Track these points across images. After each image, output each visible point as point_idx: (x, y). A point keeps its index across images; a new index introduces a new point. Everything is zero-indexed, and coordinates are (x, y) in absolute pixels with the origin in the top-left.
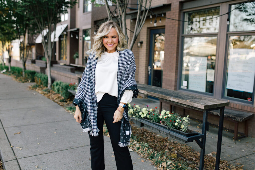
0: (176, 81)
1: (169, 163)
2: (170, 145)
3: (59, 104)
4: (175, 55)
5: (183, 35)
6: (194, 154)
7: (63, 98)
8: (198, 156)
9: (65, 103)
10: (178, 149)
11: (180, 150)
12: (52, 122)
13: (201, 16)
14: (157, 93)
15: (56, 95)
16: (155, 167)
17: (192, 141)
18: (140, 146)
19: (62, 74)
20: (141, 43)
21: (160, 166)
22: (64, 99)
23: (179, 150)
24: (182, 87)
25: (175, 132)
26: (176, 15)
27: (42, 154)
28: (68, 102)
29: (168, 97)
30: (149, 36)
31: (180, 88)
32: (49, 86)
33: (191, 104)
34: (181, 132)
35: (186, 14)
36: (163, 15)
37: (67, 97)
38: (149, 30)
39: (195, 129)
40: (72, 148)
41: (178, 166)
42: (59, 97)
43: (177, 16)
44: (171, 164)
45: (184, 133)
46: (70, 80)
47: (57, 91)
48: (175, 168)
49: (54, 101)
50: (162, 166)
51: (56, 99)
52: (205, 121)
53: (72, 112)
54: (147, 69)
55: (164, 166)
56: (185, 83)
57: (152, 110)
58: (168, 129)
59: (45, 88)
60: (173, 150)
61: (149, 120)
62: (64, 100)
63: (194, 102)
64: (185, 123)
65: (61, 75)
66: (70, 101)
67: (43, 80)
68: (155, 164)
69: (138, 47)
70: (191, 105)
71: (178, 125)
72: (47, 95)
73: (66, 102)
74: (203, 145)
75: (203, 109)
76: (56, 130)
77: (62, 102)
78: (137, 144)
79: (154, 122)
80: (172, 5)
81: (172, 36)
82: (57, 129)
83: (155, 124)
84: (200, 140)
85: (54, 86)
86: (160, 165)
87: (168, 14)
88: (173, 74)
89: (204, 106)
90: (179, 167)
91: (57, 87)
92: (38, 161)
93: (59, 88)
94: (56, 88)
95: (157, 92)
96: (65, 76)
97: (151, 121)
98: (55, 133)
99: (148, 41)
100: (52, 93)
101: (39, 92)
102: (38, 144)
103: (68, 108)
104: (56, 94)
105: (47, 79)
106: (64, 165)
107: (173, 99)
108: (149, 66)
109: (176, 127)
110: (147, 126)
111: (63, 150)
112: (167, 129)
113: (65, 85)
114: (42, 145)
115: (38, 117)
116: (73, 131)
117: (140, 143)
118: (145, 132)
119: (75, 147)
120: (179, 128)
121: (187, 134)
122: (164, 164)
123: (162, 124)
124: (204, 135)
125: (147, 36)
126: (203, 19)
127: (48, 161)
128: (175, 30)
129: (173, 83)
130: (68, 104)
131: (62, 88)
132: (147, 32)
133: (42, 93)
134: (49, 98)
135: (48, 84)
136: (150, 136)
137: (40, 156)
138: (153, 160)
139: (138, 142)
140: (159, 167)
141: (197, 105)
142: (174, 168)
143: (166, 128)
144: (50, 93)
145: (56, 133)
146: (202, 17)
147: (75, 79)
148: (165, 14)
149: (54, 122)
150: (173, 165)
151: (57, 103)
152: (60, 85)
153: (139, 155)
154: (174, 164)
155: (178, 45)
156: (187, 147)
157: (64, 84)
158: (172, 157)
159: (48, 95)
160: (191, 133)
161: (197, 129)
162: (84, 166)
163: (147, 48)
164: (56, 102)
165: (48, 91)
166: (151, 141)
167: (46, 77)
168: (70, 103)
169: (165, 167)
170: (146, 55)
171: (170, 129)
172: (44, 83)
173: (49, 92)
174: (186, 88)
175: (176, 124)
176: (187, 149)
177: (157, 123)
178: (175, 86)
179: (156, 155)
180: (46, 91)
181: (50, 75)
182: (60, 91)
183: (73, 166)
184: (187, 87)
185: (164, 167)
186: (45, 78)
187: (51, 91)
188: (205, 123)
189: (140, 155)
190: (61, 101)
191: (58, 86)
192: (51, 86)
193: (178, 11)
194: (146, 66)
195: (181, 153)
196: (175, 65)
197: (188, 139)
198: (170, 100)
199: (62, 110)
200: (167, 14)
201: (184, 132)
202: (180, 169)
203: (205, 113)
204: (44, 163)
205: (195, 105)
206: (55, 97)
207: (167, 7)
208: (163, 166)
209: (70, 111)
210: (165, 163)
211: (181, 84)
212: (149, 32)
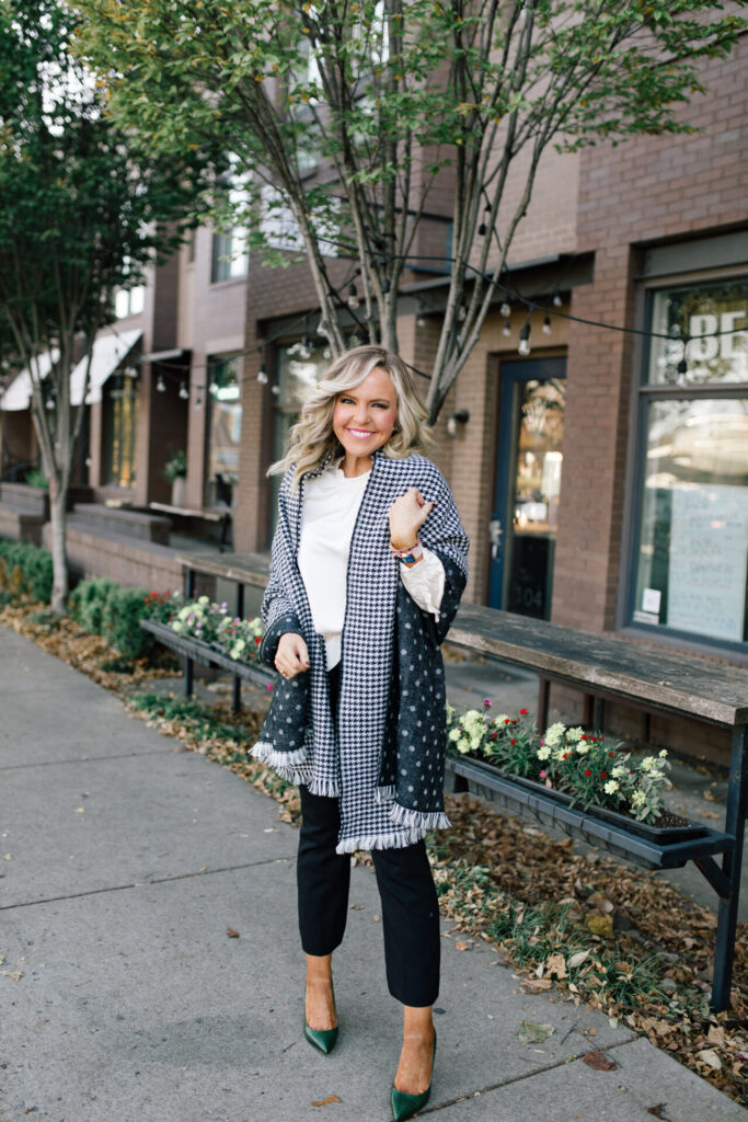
0: (611, 591)
1: (578, 958)
2: (582, 874)
3: (99, 681)
4: (610, 474)
5: (645, 389)
6: (689, 918)
7: (115, 652)
8: (706, 928)
9: (125, 679)
10: (620, 895)
11: (625, 899)
12: (69, 761)
13: (724, 306)
14: (529, 646)
15: (86, 641)
16: (514, 977)
17: (682, 864)
18: (449, 877)
19: (114, 547)
20: (462, 419)
21: (539, 972)
22: (122, 659)
23: (622, 899)
24: (639, 617)
25: (607, 820)
26: (614, 301)
27: (24, 902)
28: (140, 673)
29: (576, 664)
30: (494, 389)
31: (629, 621)
32: (56, 599)
33: (676, 699)
34: (632, 821)
35: (657, 298)
36: (557, 301)
37: (133, 649)
38: (496, 362)
39: (695, 806)
40: (152, 880)
41: (618, 975)
42: (98, 652)
43: (621, 305)
44: (588, 962)
45: (644, 826)
46: (150, 574)
47: (90, 621)
48: (605, 982)
49: (76, 665)
50: (545, 970)
51: (85, 658)
52: (739, 777)
53: (154, 718)
54: (484, 531)
55: (554, 970)
56: (651, 600)
57: (507, 721)
58: (574, 807)
59: (40, 610)
60: (598, 899)
61: (491, 764)
62: (122, 665)
63: (691, 693)
64: (651, 782)
65: (108, 552)
66: (146, 667)
67: (32, 574)
68: (517, 959)
69: (448, 437)
70: (676, 705)
71: (620, 790)
72: (47, 641)
73: (130, 671)
74: (731, 882)
75: (732, 722)
76: (85, 796)
77: (113, 674)
78: (438, 869)
79: (515, 777)
80: (598, 256)
81: (599, 391)
82: (87, 793)
83: (516, 782)
84: (718, 858)
85: (78, 599)
86: (536, 967)
87: (579, 294)
88: (602, 559)
89: (734, 710)
90: (621, 978)
91: (93, 606)
92: (7, 934)
93: (98, 610)
94: (87, 610)
95: (530, 643)
96: (129, 560)
97: (502, 770)
98: (81, 810)
99: (493, 410)
100: (70, 632)
101: (11, 627)
102: (8, 857)
103: (137, 699)
104: (83, 635)
105: (51, 570)
106: (119, 957)
107: (601, 675)
108: (493, 519)
109: (610, 801)
110: (484, 792)
111: (116, 889)
112: (570, 807)
113: (125, 600)
114: (23, 862)
115: (7, 736)
116: (160, 805)
117: (448, 866)
118: (473, 812)
119: (165, 877)
120: (625, 806)
121: (657, 831)
122: (557, 964)
123: (549, 783)
124: (733, 837)
125: (487, 391)
126: (735, 320)
127: (49, 934)
128: (610, 365)
129: (601, 599)
130: (138, 683)
131: (114, 611)
132: (488, 374)
133: (26, 629)
134: (57, 654)
135: (54, 591)
136: (493, 834)
137: (14, 913)
138: (507, 941)
139: (440, 860)
140: (535, 977)
141: (706, 705)
142: (602, 981)
143: (568, 803)
144: (62, 633)
145: (85, 810)
146: (729, 310)
147: (171, 573)
148: (566, 297)
149: (78, 761)
150: (595, 968)
151: (91, 674)
152: (104, 599)
153: (448, 920)
154: (599, 965)
155: (622, 433)
156: (658, 886)
157: (122, 593)
158: (592, 929)
159: (54, 638)
160: (678, 828)
161: (705, 803)
162: (205, 964)
163: (485, 440)
164: (85, 672)
165: (53, 621)
166: (501, 853)
167: (44, 561)
168: (144, 677)
169: (562, 974)
170: (483, 472)
171: (586, 808)
172: (37, 585)
173: (57, 626)
174: (654, 620)
175: (610, 788)
176: (657, 893)
177: (528, 777)
178: (609, 611)
179: (519, 919)
180: (43, 620)
181: (65, 551)
182: (105, 624)
183: (155, 963)
184: (663, 615)
185: (554, 977)
186: (39, 566)
187: (64, 622)
188: (739, 785)
189: (451, 917)
190: (107, 668)
191: (96, 599)
192: (65, 600)
193: (623, 283)
194: (480, 521)
195: (631, 914)
196: (607, 520)
197: (661, 853)
198: (587, 678)
199: (112, 706)
200: (575, 296)
201: (645, 821)
202: (629, 985)
203: (742, 741)
204: (29, 944)
205: (694, 705)
206: (82, 648)
207: (577, 265)
208: (549, 973)
209: (144, 714)
210: (560, 957)
211: (632, 602)
212: (495, 374)
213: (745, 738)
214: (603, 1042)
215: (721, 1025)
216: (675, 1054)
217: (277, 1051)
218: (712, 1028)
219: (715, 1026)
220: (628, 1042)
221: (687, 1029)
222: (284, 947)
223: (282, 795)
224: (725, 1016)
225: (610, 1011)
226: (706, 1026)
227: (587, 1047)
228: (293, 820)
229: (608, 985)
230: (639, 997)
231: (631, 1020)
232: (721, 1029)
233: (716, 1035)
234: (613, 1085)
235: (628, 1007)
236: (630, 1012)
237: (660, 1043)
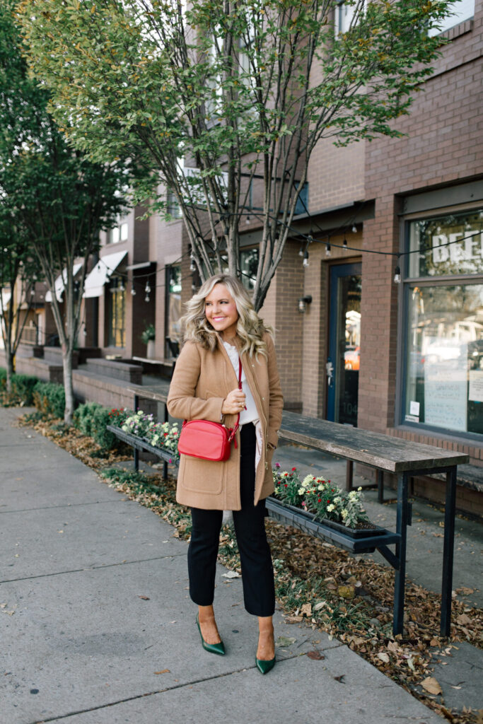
0: (391, 403)
1: (319, 605)
3: (86, 463)
4: (387, 332)
5: (407, 280)
7: (99, 446)
8: (415, 596)
9: (103, 461)
10: (368, 578)
11: (371, 581)
12: (60, 507)
13: (451, 229)
14: (301, 433)
15: (83, 440)
16: (283, 615)
19: (100, 384)
20: (308, 301)
21: (297, 613)
22: (102, 450)
23: (369, 581)
24: (408, 418)
25: (332, 527)
26: (387, 229)
27: (21, 578)
28: (112, 458)
29: (322, 441)
30: (326, 282)
32: (67, 415)
33: (368, 459)
34: (342, 526)
35: (412, 225)
36: (354, 230)
37: (108, 444)
38: (327, 266)
40: (93, 567)
41: (340, 614)
42: (89, 446)
43: (391, 231)
44: (324, 607)
45: (349, 529)
46: (120, 399)
47: (85, 428)
48: (331, 618)
49: (74, 454)
50: (300, 612)
51: (80, 450)
52: (401, 501)
53: (113, 482)
54: (322, 369)
55: (305, 612)
56: (414, 408)
57: (286, 475)
58: (315, 520)
59: (58, 422)
60: (352, 580)
61: (278, 498)
62: (102, 454)
63: (375, 455)
64: (352, 505)
65: (97, 387)
66: (116, 454)
67: (53, 401)
68: (287, 607)
69: (301, 312)
70: (368, 462)
71: (336, 509)
72: (60, 440)
73: (106, 457)
75: (394, 470)
76: (65, 525)
77: (96, 459)
79: (288, 505)
80: (377, 202)
81: (379, 282)
82: (67, 523)
83: (289, 508)
85: (78, 415)
86: (296, 610)
87: (367, 224)
88: (385, 384)
89: (395, 463)
90: (341, 616)
91: (86, 419)
92: (10, 593)
93: (89, 421)
94: (83, 421)
95: (303, 431)
96: (108, 391)
97: (282, 502)
98: (62, 532)
99: (326, 294)
100: (75, 435)
101: (41, 432)
102: (17, 556)
103: (105, 472)
104: (83, 436)
105: (64, 399)
106: (67, 605)
107: (333, 447)
108: (328, 361)
109: (332, 515)
110: (276, 516)
111: (73, 571)
112: (313, 521)
113: (103, 415)
114: (25, 558)
115: (27, 493)
116: (106, 529)
119: (101, 565)
120: (340, 519)
121: (355, 531)
122: (307, 609)
123: (306, 508)
124: (400, 535)
125: (322, 283)
126: (457, 237)
127: (32, 593)
128: (385, 267)
130: (110, 464)
131: (97, 421)
132: (322, 273)
133: (48, 434)
134: (64, 448)
135: (66, 411)
137: (15, 583)
138: (283, 597)
140: (294, 615)
141: (382, 461)
142: (329, 617)
143: (312, 518)
144: (70, 435)
145: (64, 532)
146: (453, 232)
147: (131, 398)
148: (360, 227)
149: (64, 506)
150: (328, 611)
151: (82, 459)
152: (92, 415)
154: (330, 609)
155: (394, 308)
157: (101, 411)
158: (341, 594)
159: (64, 438)
160: (365, 530)
162: (113, 608)
163: (321, 313)
164: (79, 458)
165: (64, 429)
167: (60, 393)
168: (115, 460)
169: (309, 614)
170: (321, 333)
171: (321, 521)
172: (57, 407)
173: (67, 431)
174: (417, 420)
175: (330, 508)
177: (296, 506)
178: (390, 415)
179: (293, 586)
180: (59, 428)
181: (72, 387)
182: (92, 430)
183: (86, 607)
184: (422, 416)
185: (305, 615)
186: (57, 396)
187: (71, 429)
188: (401, 506)
190: (92, 456)
191: (88, 415)
192: (72, 416)
193: (391, 218)
194: (320, 363)
195: (372, 589)
196: (387, 360)
197: (353, 543)
198: (327, 449)
199: (91, 476)
200: (365, 226)
201: (349, 527)
202: (345, 619)
203: (402, 481)
204: (21, 598)
205: (376, 461)
206: (78, 444)
207: (365, 208)
208: (302, 613)
209: (108, 480)
210: (309, 605)
211: (404, 410)
212: (326, 273)
213: (404, 479)
214: (321, 647)
215: (396, 641)
216: (362, 655)
217: (142, 649)
218: (390, 642)
219: (393, 641)
220: (336, 647)
221: (374, 643)
222: (159, 600)
223: (177, 523)
224: (400, 637)
225: (331, 632)
226: (386, 642)
227: (312, 649)
228: (180, 536)
229: (333, 619)
230: (350, 626)
231: (342, 637)
232: (396, 643)
233: (393, 647)
234: (319, 667)
235: (342, 630)
236: (343, 633)
237: (355, 649)
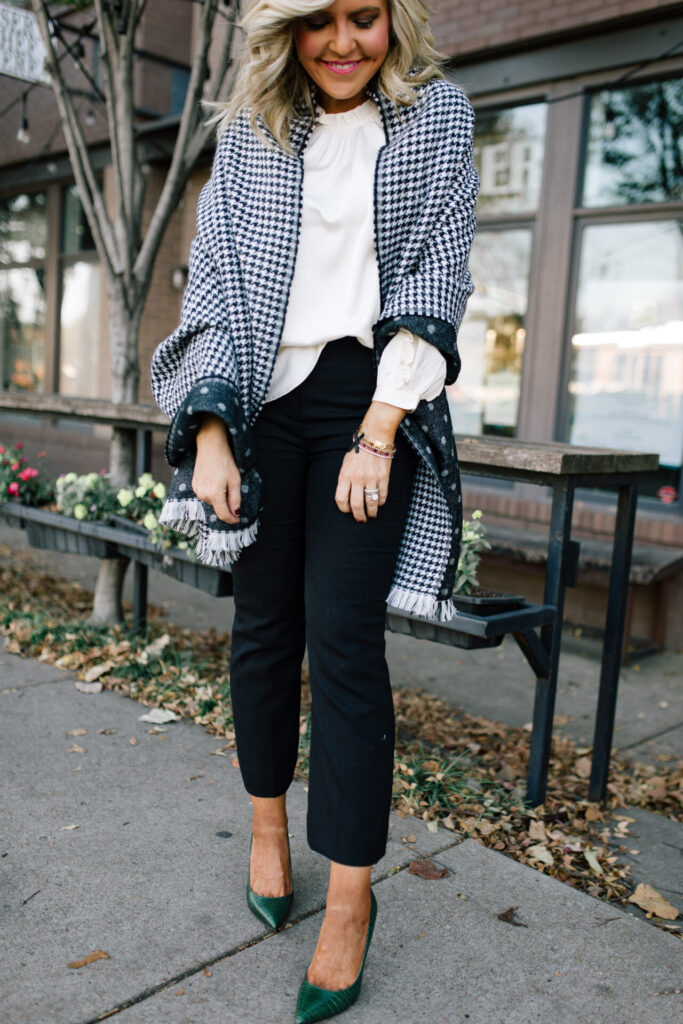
17: (498, 642)
18: (214, 694)
41: (427, 776)
45: (460, 598)
48: (414, 785)
70: (487, 461)
75: (558, 471)
78: (198, 686)
89: (560, 456)
90: (430, 779)
117: (213, 682)
121: (478, 601)
124: (554, 608)
139: (201, 677)
141: (525, 456)
142: (410, 782)
153: (218, 737)
160: (496, 599)
188: (561, 547)
189: (221, 734)
197: (485, 623)
202: (440, 785)
203: (564, 497)
205: (510, 458)
214: (426, 848)
215: (541, 819)
216: (505, 851)
218: (533, 823)
219: (535, 820)
220: (453, 845)
221: (508, 827)
222: (18, 780)
223: (8, 627)
224: (541, 810)
225: (425, 815)
226: (527, 821)
227: (409, 856)
228: (22, 651)
229: (418, 788)
230: (452, 798)
231: (448, 822)
232: (541, 823)
233: (537, 830)
234: (449, 894)
235: (444, 809)
236: (447, 814)
237: (486, 841)
